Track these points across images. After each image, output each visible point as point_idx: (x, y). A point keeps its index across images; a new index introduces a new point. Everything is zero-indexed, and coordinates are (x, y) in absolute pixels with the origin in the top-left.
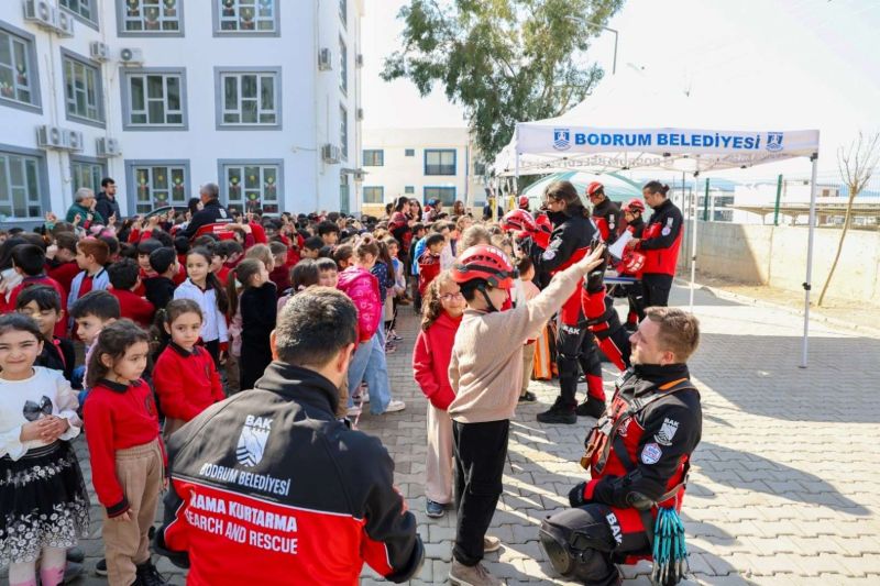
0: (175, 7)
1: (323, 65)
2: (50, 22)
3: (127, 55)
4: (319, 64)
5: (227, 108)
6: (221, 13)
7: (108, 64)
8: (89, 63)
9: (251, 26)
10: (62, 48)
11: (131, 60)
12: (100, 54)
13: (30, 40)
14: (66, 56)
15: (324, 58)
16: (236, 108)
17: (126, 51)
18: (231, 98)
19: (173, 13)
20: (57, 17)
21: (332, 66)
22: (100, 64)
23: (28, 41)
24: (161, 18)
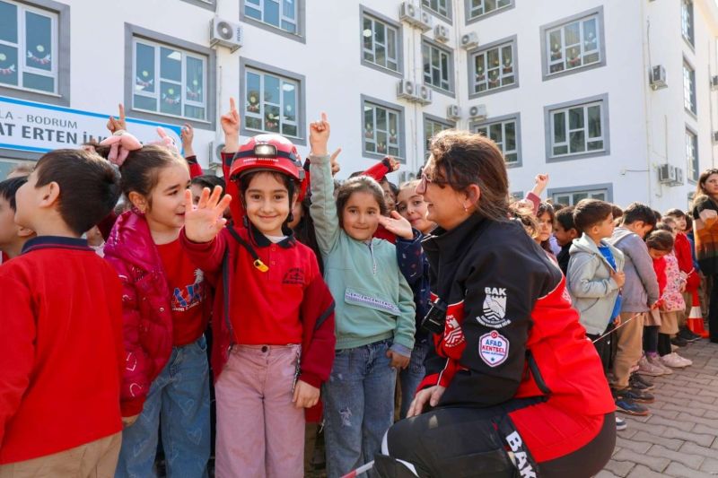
0: (512, 65)
1: (656, 83)
2: (413, 95)
3: (474, 111)
4: (651, 82)
5: (556, 142)
6: (549, 58)
7: (462, 121)
8: (446, 122)
9: (578, 63)
10: (424, 113)
11: (477, 115)
12: (453, 114)
13: (400, 111)
14: (427, 119)
15: (656, 77)
16: (564, 140)
17: (474, 108)
18: (559, 133)
19: (510, 70)
20: (419, 90)
21: (667, 82)
22: (455, 123)
23: (399, 111)
24: (501, 76)
